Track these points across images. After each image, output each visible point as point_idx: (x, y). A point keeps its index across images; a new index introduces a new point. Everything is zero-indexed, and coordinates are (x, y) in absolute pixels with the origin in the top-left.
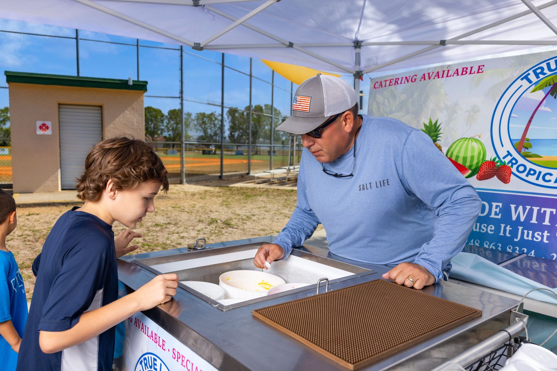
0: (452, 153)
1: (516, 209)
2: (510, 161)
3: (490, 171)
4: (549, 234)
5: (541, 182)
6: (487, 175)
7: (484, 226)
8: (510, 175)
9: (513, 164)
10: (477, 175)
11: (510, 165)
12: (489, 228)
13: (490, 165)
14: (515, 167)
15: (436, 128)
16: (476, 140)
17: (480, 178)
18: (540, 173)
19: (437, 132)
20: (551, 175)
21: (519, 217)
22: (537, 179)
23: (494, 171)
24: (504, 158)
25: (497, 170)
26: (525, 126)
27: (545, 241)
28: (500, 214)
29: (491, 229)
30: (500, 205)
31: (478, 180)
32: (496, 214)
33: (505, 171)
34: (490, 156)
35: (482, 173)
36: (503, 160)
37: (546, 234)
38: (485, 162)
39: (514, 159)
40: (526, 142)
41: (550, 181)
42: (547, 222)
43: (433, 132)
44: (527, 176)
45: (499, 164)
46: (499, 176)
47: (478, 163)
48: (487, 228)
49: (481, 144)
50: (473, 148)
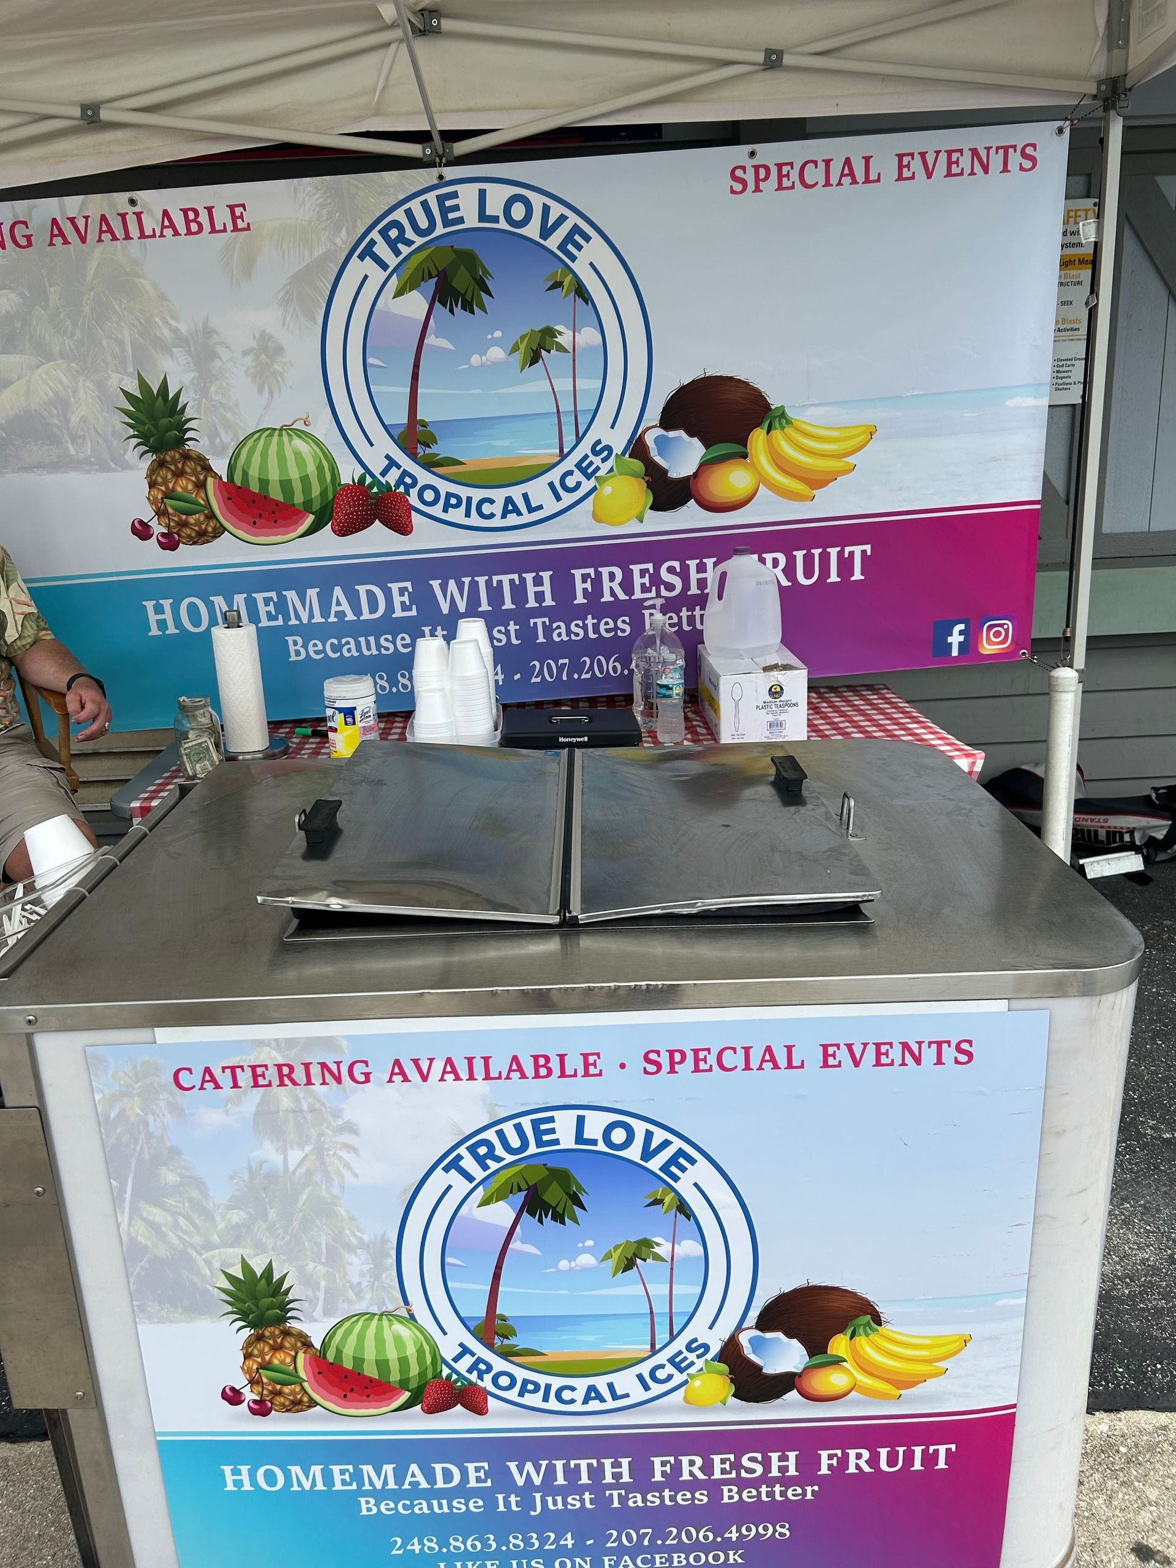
0: (245, 474)
1: (444, 588)
2: (400, 481)
3: (360, 511)
4: (518, 627)
5: (475, 520)
6: (356, 520)
7: (387, 640)
8: (410, 514)
9: (408, 487)
10: (333, 524)
11: (402, 489)
12: (399, 642)
13: (355, 496)
14: (414, 492)
15: (169, 405)
16: (301, 434)
17: (342, 530)
18: (469, 499)
19: (177, 417)
20: (492, 501)
21: (453, 604)
22: (468, 514)
23: (370, 510)
24: (383, 474)
25: (376, 504)
26: (407, 390)
27: (515, 641)
28: (414, 607)
29: (404, 642)
30: (408, 585)
31: (338, 535)
32: (405, 607)
33: (395, 505)
34: (349, 473)
35: (340, 516)
36: (383, 480)
37: (512, 627)
38: (343, 490)
39: (405, 473)
40: (421, 428)
41: (492, 516)
42: (508, 605)
43: (164, 417)
44: (445, 510)
45: (375, 490)
46: (385, 519)
47: (324, 493)
48: (394, 642)
49: (318, 443)
50: (298, 455)
